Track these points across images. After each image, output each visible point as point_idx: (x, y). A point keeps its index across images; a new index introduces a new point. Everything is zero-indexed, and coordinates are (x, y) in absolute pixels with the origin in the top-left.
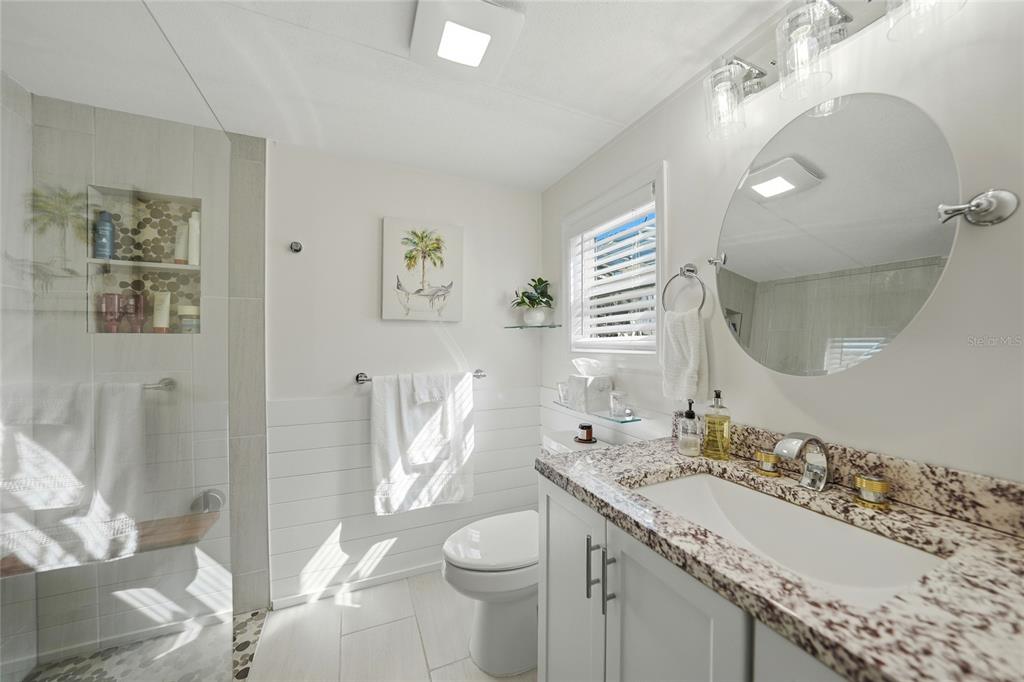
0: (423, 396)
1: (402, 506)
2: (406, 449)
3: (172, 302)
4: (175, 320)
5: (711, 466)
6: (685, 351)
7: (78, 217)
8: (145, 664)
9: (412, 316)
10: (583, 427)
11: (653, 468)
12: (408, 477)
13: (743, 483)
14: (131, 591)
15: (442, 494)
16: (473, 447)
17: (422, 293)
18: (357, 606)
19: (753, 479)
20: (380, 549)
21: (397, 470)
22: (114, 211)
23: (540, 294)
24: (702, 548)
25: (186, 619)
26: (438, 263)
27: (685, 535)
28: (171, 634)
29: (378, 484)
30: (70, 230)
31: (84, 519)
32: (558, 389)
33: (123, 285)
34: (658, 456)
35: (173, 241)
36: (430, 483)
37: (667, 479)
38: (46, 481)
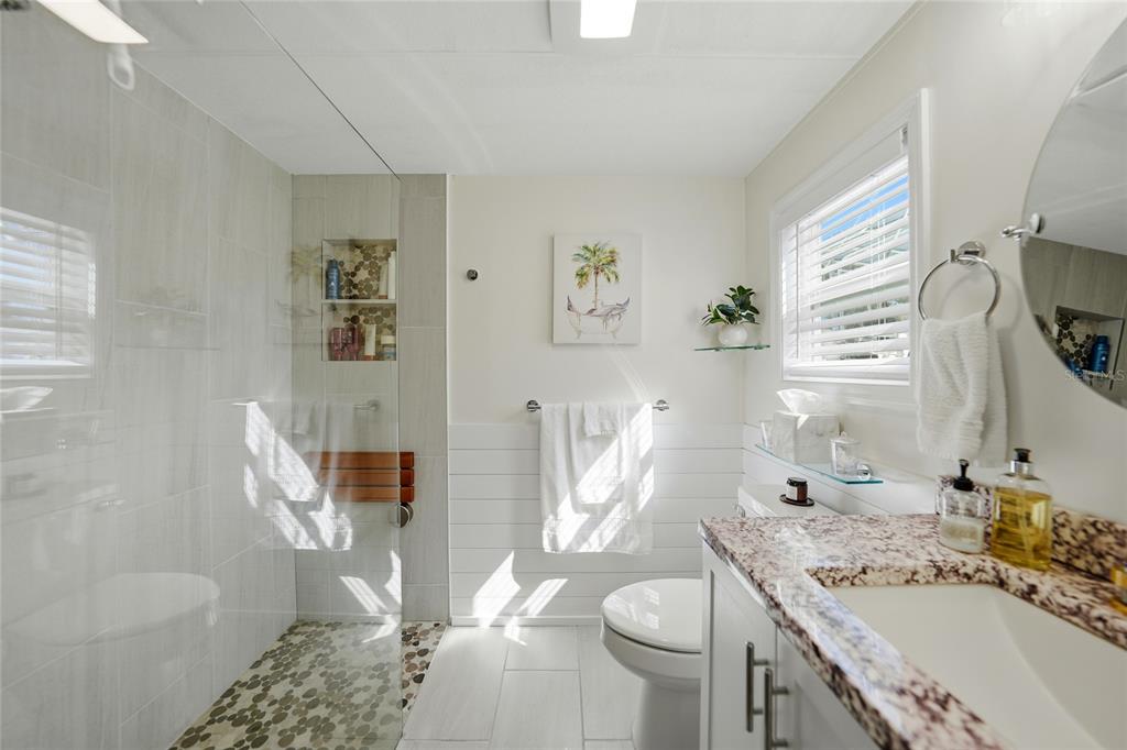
0: (593, 429)
1: (570, 545)
2: (575, 486)
3: (377, 333)
4: (380, 349)
5: (1003, 576)
6: (958, 382)
7: (317, 266)
8: (357, 643)
9: (584, 339)
10: (792, 483)
11: (881, 560)
12: (577, 515)
13: (1075, 619)
14: (349, 578)
15: (614, 541)
16: (652, 491)
17: (595, 313)
18: (523, 643)
19: (1100, 619)
20: (550, 588)
21: (565, 506)
22: (339, 259)
23: (742, 306)
24: (928, 729)
25: (387, 613)
26: (613, 278)
27: (902, 692)
28: (375, 624)
29: (546, 518)
30: (311, 278)
31: (320, 513)
32: (760, 427)
33: (346, 320)
34: (897, 542)
35: (378, 279)
36: (602, 526)
37: (907, 582)
38: (297, 479)
